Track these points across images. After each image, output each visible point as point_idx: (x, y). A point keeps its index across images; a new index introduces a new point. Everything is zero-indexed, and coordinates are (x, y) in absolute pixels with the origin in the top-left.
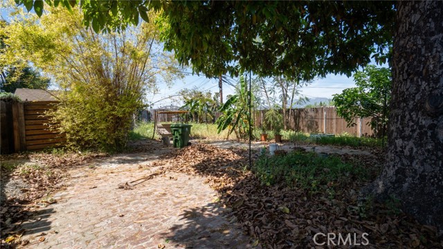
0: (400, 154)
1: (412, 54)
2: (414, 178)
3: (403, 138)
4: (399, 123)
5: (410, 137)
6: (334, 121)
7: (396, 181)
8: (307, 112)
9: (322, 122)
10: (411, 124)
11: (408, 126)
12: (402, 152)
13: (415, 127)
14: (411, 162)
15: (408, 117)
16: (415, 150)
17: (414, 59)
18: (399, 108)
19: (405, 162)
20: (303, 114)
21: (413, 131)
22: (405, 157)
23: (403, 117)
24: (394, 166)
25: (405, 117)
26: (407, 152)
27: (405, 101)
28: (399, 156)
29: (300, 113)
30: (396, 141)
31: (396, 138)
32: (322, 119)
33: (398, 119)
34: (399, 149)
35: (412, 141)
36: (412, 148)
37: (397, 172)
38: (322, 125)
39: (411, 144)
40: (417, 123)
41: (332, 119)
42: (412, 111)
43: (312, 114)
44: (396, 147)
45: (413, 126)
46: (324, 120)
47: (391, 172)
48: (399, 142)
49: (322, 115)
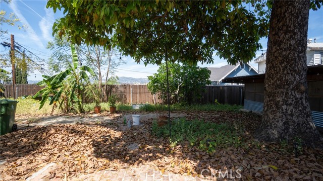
0: (285, 114)
1: (292, 60)
2: (294, 125)
3: (287, 105)
4: (284, 96)
5: (291, 104)
6: (138, 95)
7: (285, 129)
8: (118, 88)
9: (129, 95)
10: (292, 97)
11: (290, 98)
12: (287, 112)
13: (294, 99)
14: (292, 117)
15: (290, 93)
16: (294, 110)
17: (293, 63)
18: (284, 88)
19: (289, 117)
20: (114, 90)
21: (293, 101)
22: (289, 115)
23: (287, 93)
24: (282, 121)
25: (288, 93)
26: (289, 112)
27: (288, 85)
28: (285, 115)
29: (111, 88)
30: (283, 107)
31: (283, 105)
32: (129, 93)
33: (283, 94)
34: (284, 111)
35: (292, 106)
36: (292, 110)
37: (284, 124)
38: (129, 97)
39: (291, 107)
40: (295, 97)
41: (136, 93)
42: (292, 90)
43: (122, 89)
44: (282, 110)
45: (293, 98)
46: (131, 94)
47: (280, 124)
48: (285, 107)
49: (130, 90)
